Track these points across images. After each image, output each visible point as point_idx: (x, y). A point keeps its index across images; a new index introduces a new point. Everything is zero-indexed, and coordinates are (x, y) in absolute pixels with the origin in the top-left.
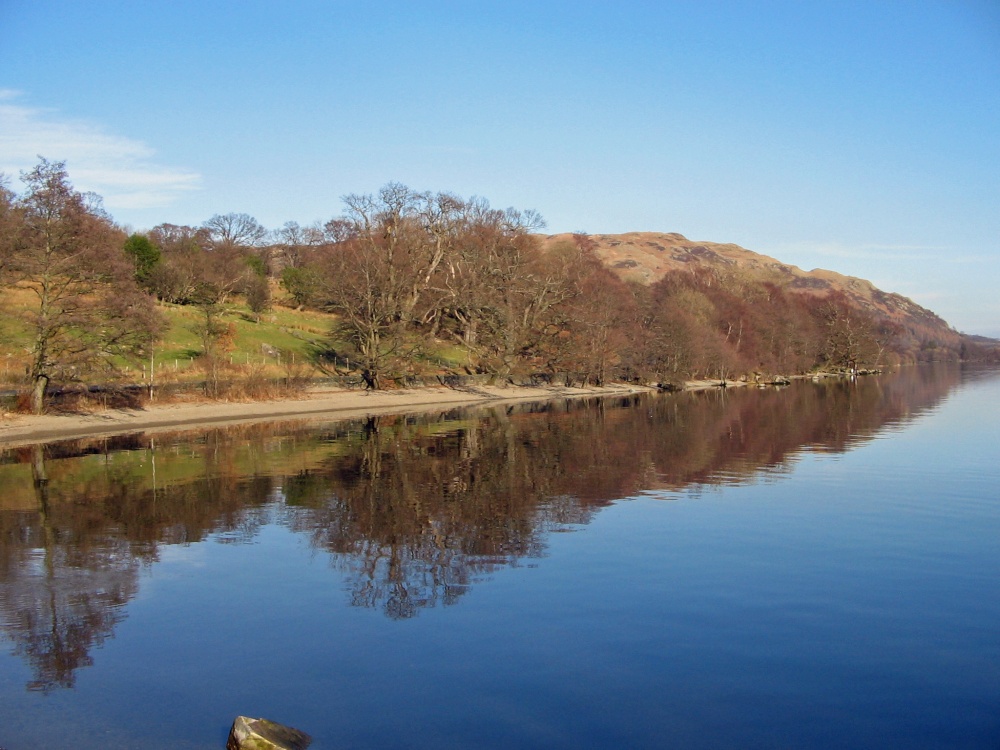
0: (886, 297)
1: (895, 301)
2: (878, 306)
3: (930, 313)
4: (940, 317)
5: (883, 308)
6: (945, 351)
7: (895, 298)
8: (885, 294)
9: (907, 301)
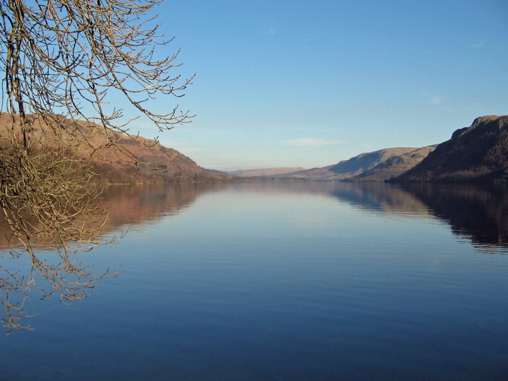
0: (167, 150)
1: (171, 152)
2: (162, 154)
3: (188, 158)
4: (193, 160)
5: (165, 155)
6: (186, 177)
7: (171, 150)
8: (166, 148)
9: (177, 152)
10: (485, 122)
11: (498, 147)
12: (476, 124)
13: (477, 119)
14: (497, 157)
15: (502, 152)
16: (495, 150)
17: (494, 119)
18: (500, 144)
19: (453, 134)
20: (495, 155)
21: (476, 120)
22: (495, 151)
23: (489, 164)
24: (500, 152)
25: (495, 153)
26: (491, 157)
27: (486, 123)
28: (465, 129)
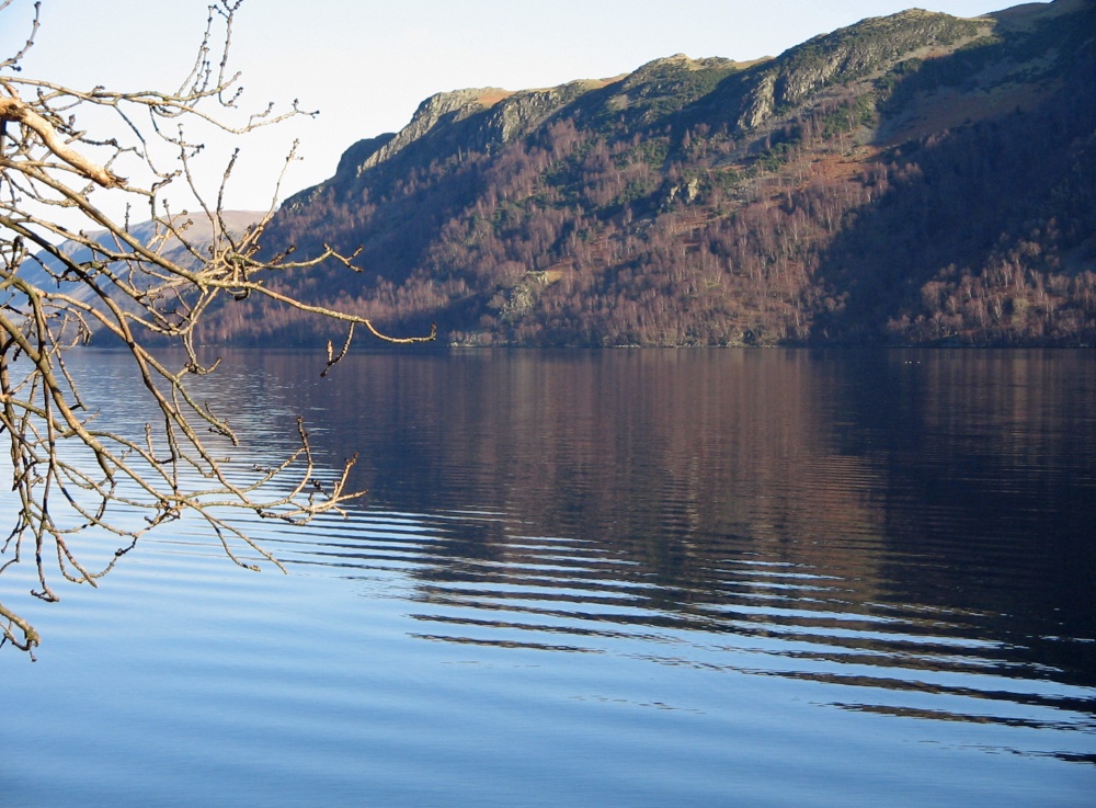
10: (456, 112)
11: (484, 211)
12: (423, 119)
13: (429, 100)
14: (476, 247)
15: (496, 226)
16: (471, 220)
17: (488, 104)
18: (494, 201)
19: (343, 156)
20: (471, 242)
21: (425, 106)
22: (472, 226)
23: (444, 274)
24: (488, 228)
25: (468, 234)
26: (455, 247)
27: (460, 118)
28: (386, 139)
